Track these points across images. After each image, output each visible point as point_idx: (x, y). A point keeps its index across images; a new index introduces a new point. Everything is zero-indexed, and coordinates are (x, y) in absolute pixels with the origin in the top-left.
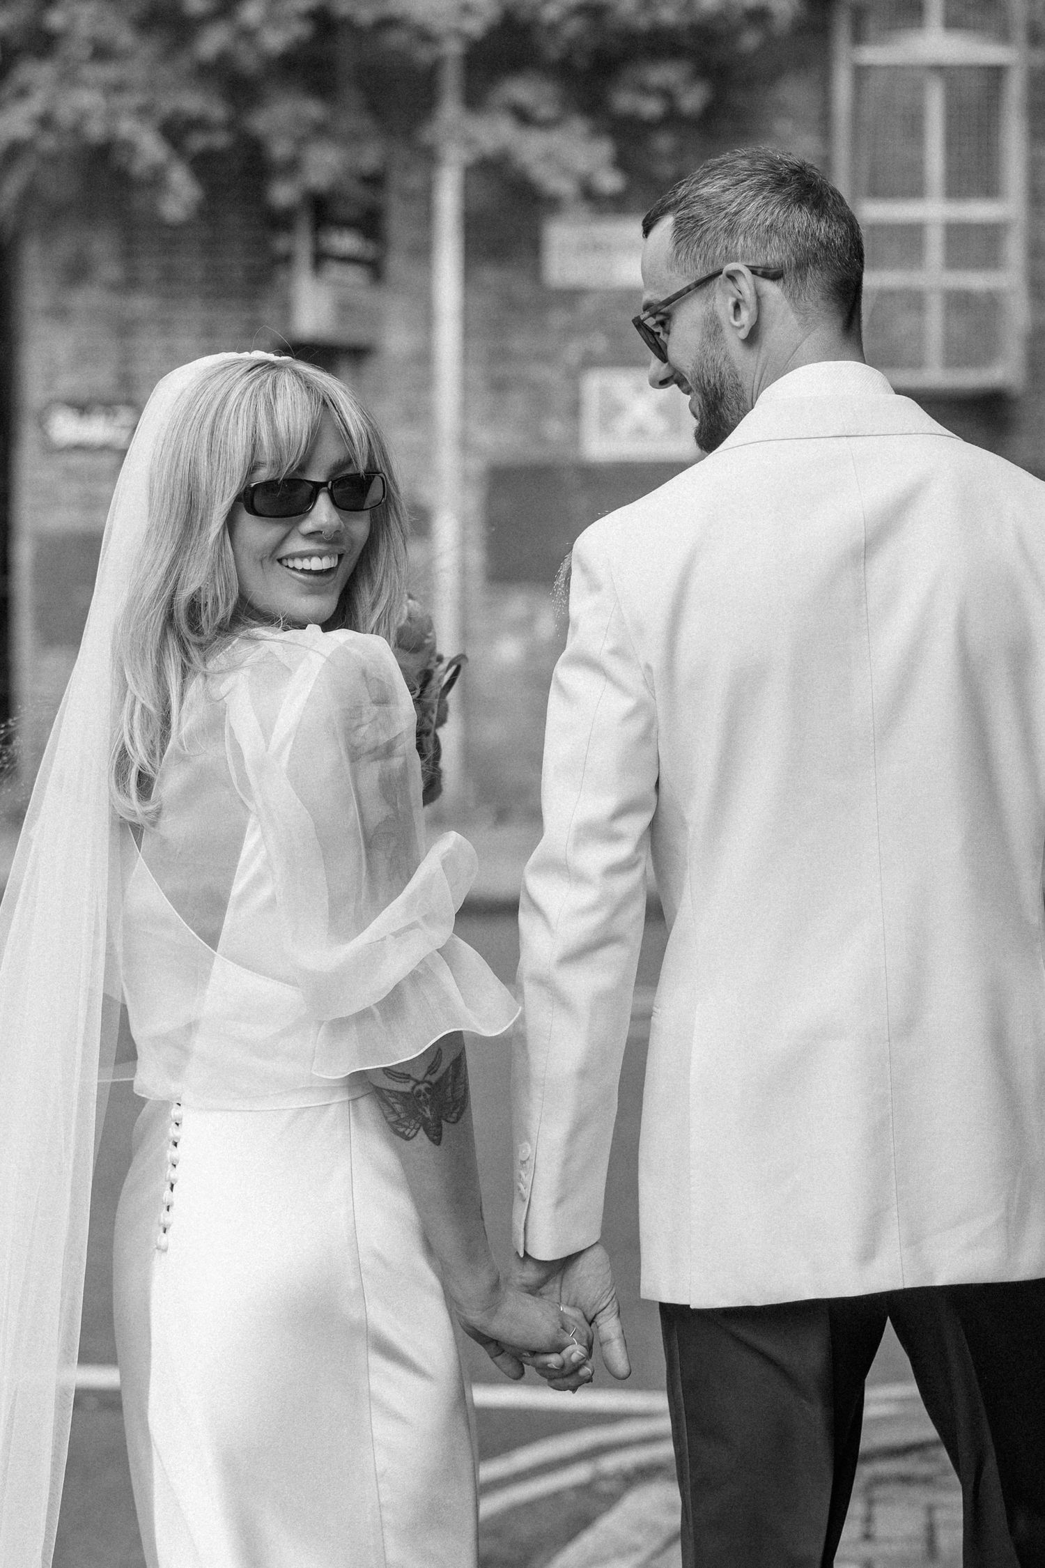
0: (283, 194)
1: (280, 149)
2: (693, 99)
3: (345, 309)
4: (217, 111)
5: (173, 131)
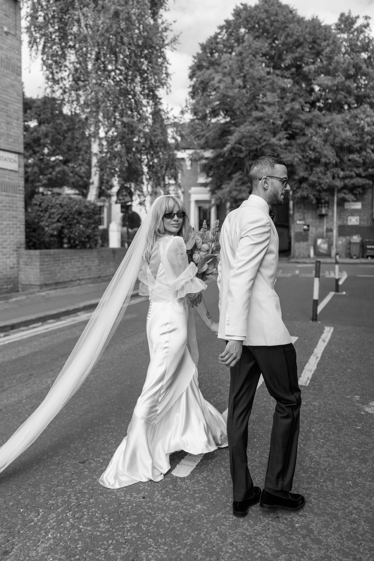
0: (323, 201)
1: (323, 197)
2: (361, 192)
3: (326, 211)
4: (318, 194)
5: (314, 195)
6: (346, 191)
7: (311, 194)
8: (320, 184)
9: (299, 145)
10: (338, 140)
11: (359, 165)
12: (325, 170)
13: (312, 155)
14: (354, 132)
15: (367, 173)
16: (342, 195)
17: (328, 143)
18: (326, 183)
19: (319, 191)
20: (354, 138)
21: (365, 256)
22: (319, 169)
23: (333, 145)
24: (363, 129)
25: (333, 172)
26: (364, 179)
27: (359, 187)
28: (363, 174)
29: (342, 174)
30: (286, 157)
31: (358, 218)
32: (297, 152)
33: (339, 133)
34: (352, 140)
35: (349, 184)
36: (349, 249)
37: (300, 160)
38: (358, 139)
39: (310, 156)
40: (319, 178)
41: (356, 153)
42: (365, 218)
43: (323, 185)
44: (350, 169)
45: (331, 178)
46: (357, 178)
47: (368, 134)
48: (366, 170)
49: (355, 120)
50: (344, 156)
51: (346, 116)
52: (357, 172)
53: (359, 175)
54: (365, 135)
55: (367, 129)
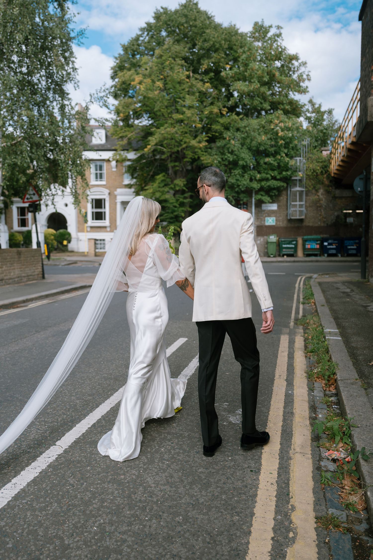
0: (242, 202)
1: (242, 198)
2: (277, 193)
4: (236, 195)
5: (233, 197)
6: (262, 193)
7: (230, 195)
8: (238, 186)
9: (218, 148)
10: (254, 143)
11: (274, 168)
12: (243, 173)
13: (231, 158)
14: (269, 136)
15: (281, 176)
16: (259, 197)
17: (245, 147)
18: (244, 185)
19: (238, 193)
20: (269, 142)
21: (281, 255)
22: (237, 171)
23: (250, 149)
24: (277, 133)
25: (250, 174)
26: (279, 182)
27: (274, 189)
28: (278, 177)
29: (258, 176)
30: (206, 160)
31: (274, 218)
32: (216, 154)
33: (255, 137)
34: (267, 144)
35: (265, 186)
36: (267, 248)
37: (219, 162)
38: (273, 143)
39: (229, 159)
40: (237, 180)
41: (271, 156)
42: (281, 218)
43: (241, 187)
44: (266, 171)
45: (248, 180)
46: (272, 181)
47: (282, 138)
48: (280, 173)
49: (270, 126)
50: (261, 159)
51: (262, 121)
52: (273, 175)
53: (274, 178)
54: (279, 140)
55: (280, 134)
